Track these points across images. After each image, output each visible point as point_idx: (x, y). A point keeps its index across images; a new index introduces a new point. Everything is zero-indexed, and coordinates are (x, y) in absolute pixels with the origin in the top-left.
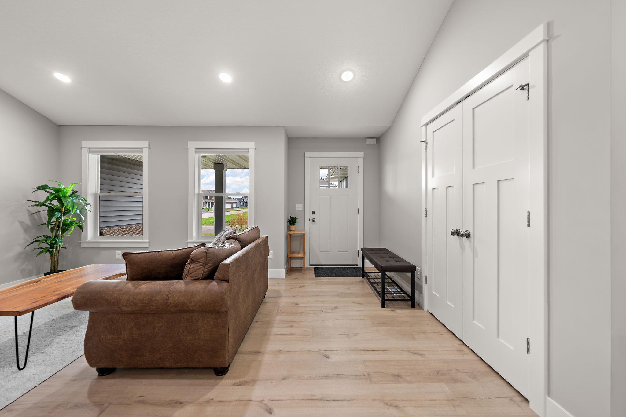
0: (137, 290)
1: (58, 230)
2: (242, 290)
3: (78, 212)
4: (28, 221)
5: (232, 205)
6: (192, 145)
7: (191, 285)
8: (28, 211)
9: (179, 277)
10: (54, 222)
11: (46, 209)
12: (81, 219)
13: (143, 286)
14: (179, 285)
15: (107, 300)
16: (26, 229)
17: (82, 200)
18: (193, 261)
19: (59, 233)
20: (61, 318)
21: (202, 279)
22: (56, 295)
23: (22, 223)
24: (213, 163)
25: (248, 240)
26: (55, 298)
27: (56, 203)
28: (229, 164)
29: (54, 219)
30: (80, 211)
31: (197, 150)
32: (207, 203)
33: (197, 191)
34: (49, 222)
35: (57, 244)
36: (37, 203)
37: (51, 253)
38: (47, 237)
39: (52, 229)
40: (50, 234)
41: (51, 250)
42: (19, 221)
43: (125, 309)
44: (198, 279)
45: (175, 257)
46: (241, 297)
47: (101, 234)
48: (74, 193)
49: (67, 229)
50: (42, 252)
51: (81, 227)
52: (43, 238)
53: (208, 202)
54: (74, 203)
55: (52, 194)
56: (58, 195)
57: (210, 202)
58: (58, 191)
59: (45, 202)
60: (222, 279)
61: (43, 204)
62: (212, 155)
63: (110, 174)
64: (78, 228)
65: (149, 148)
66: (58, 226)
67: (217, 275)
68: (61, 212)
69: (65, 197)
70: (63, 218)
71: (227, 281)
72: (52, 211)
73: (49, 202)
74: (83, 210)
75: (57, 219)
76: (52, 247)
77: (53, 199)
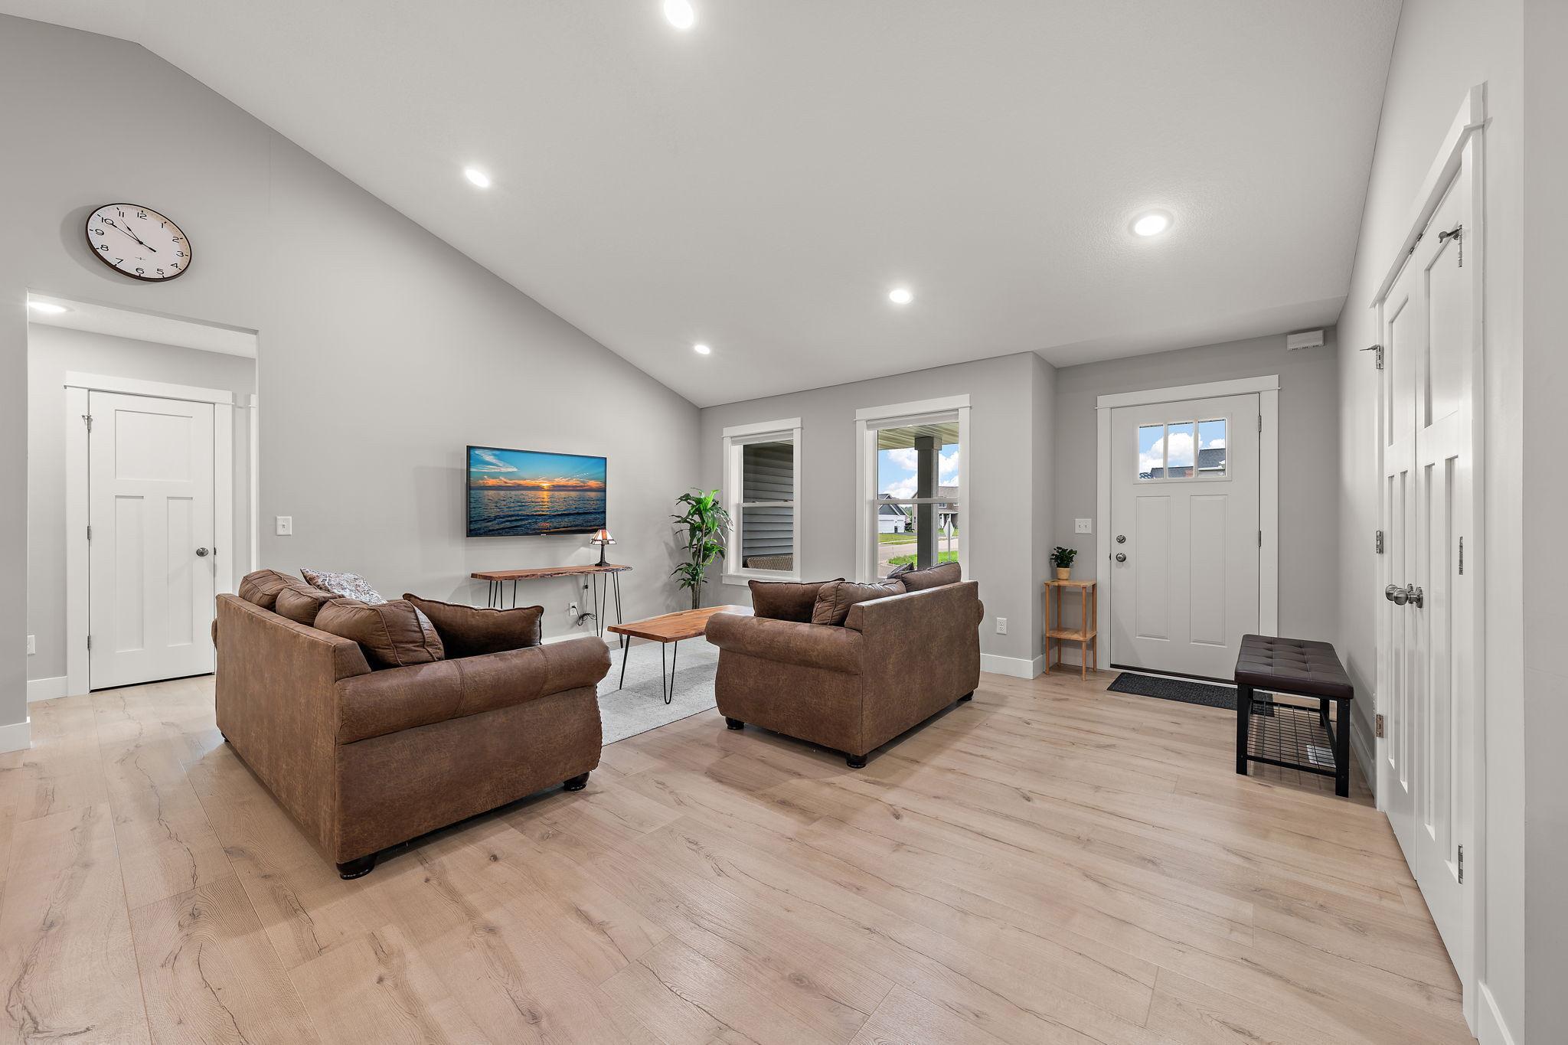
1: (699, 556)
3: (719, 531)
4: (672, 544)
7: (818, 630)
8: (672, 529)
9: (808, 620)
10: (695, 545)
11: (688, 526)
12: (722, 543)
14: (807, 629)
16: (671, 554)
17: (723, 514)
18: (822, 600)
19: (701, 560)
20: (700, 667)
21: (830, 625)
23: (667, 544)
27: (697, 518)
29: (695, 542)
30: (722, 531)
31: (870, 423)
33: (870, 497)
34: (691, 545)
35: (698, 576)
36: (680, 519)
37: (693, 586)
38: (689, 565)
39: (694, 554)
40: (692, 562)
41: (692, 582)
42: (664, 542)
44: (826, 624)
45: (804, 593)
47: (744, 565)
48: (716, 503)
49: (708, 556)
50: (684, 585)
51: (722, 553)
52: (685, 565)
54: (714, 518)
55: (693, 506)
56: (699, 508)
58: (699, 501)
59: (687, 517)
60: (853, 627)
61: (685, 521)
64: (719, 554)
65: (801, 427)
66: (700, 550)
67: (848, 621)
68: (702, 531)
69: (706, 510)
70: (705, 539)
71: (860, 631)
72: (694, 529)
73: (690, 517)
74: (724, 530)
75: (698, 540)
76: (694, 580)
77: (694, 513)
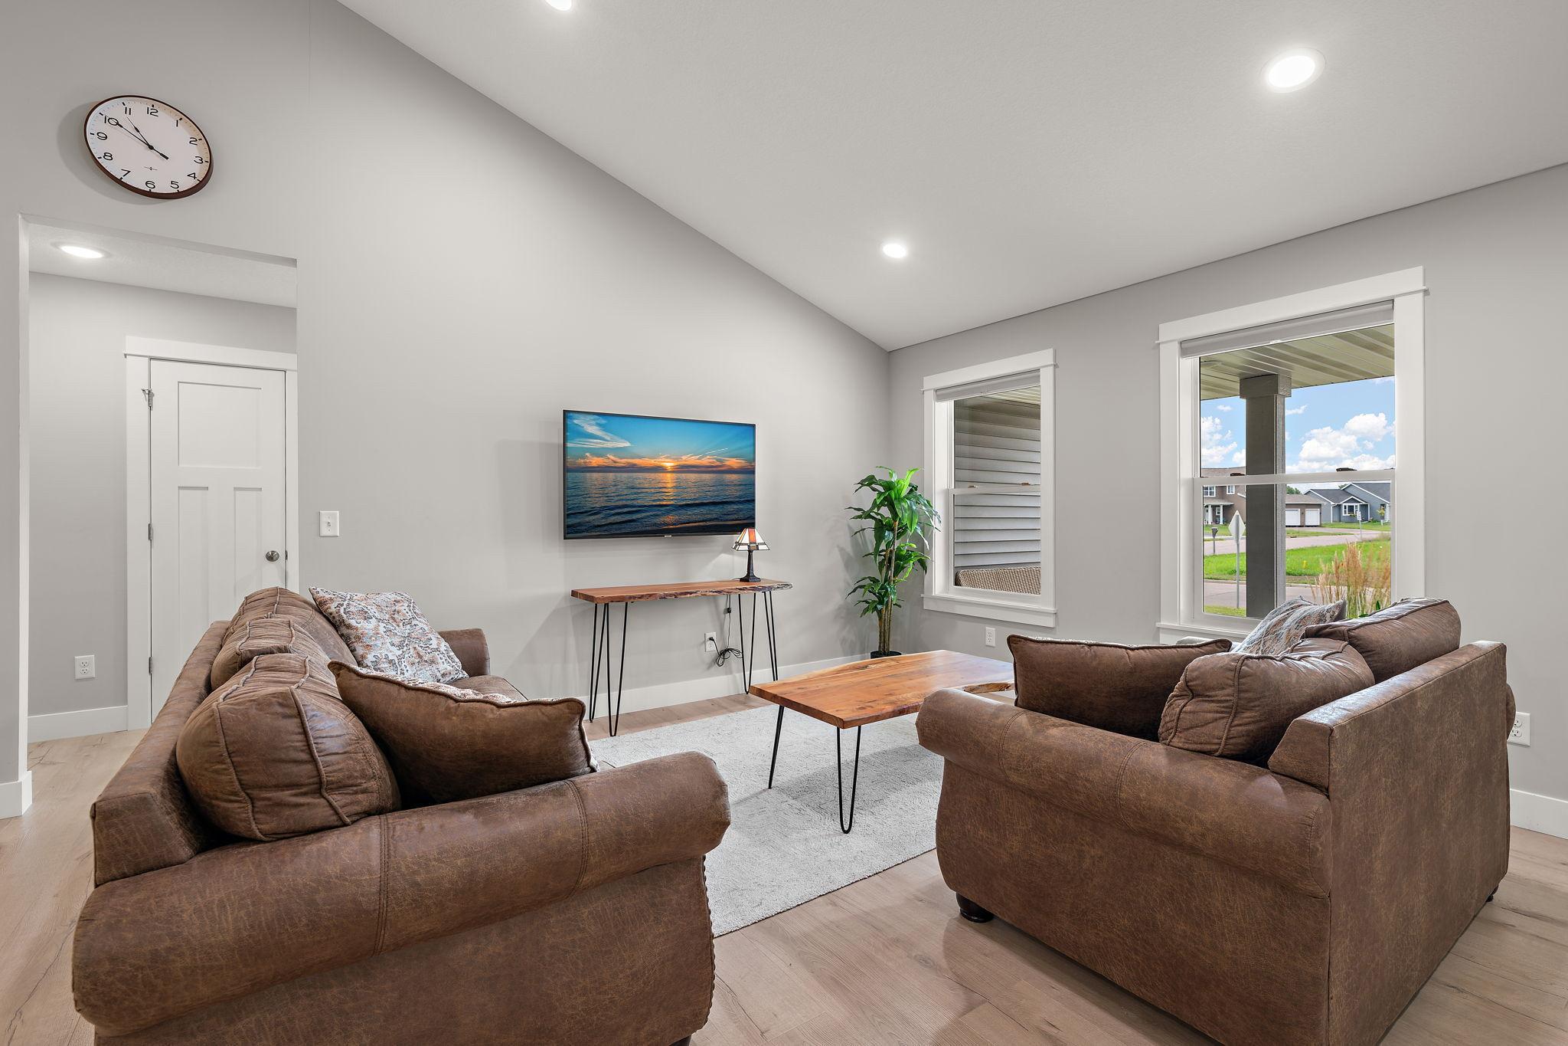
0: (1040, 739)
1: (889, 568)
2: (1383, 839)
3: (919, 531)
4: (849, 549)
5: (1303, 514)
6: (1173, 331)
7: (1187, 767)
8: (850, 527)
10: (883, 551)
11: (872, 523)
12: (922, 548)
13: (1054, 731)
14: (1150, 756)
15: (977, 743)
16: (848, 564)
17: (925, 505)
18: (1193, 692)
19: (891, 573)
21: (1222, 756)
22: (892, 703)
23: (842, 550)
24: (1238, 379)
25: (1402, 649)
26: (889, 708)
27: (885, 511)
28: (1298, 372)
29: (883, 546)
30: (923, 530)
31: (1187, 348)
32: (1210, 509)
33: (1186, 472)
34: (877, 552)
35: (888, 597)
36: (860, 513)
37: (880, 612)
38: (875, 581)
39: (881, 564)
40: (878, 576)
41: (879, 607)
42: (838, 546)
43: (1014, 778)
45: (1136, 669)
46: (1378, 865)
47: (957, 583)
48: (913, 489)
49: (903, 568)
50: (867, 610)
51: (923, 564)
52: (868, 581)
53: (1214, 507)
54: (912, 511)
55: (880, 494)
56: (889, 496)
57: (1219, 506)
58: (889, 486)
59: (871, 510)
60: (1301, 776)
61: (869, 516)
62: (1236, 355)
63: (972, 444)
64: (919, 566)
65: (1055, 366)
66: (890, 559)
67: (1279, 755)
68: (892, 530)
69: (900, 500)
70: (897, 543)
71: (1324, 790)
72: (881, 528)
73: (876, 510)
74: (926, 527)
75: (888, 545)
76: (881, 602)
77: (882, 504)
